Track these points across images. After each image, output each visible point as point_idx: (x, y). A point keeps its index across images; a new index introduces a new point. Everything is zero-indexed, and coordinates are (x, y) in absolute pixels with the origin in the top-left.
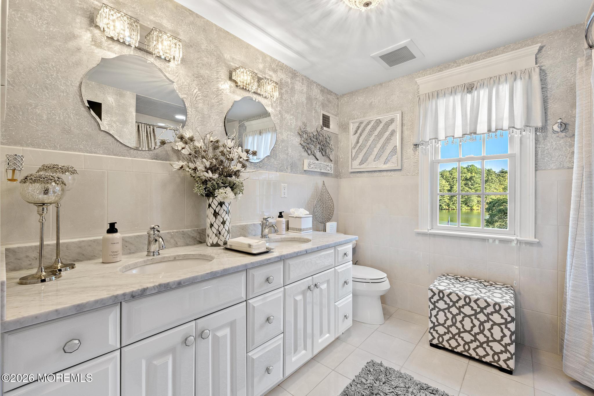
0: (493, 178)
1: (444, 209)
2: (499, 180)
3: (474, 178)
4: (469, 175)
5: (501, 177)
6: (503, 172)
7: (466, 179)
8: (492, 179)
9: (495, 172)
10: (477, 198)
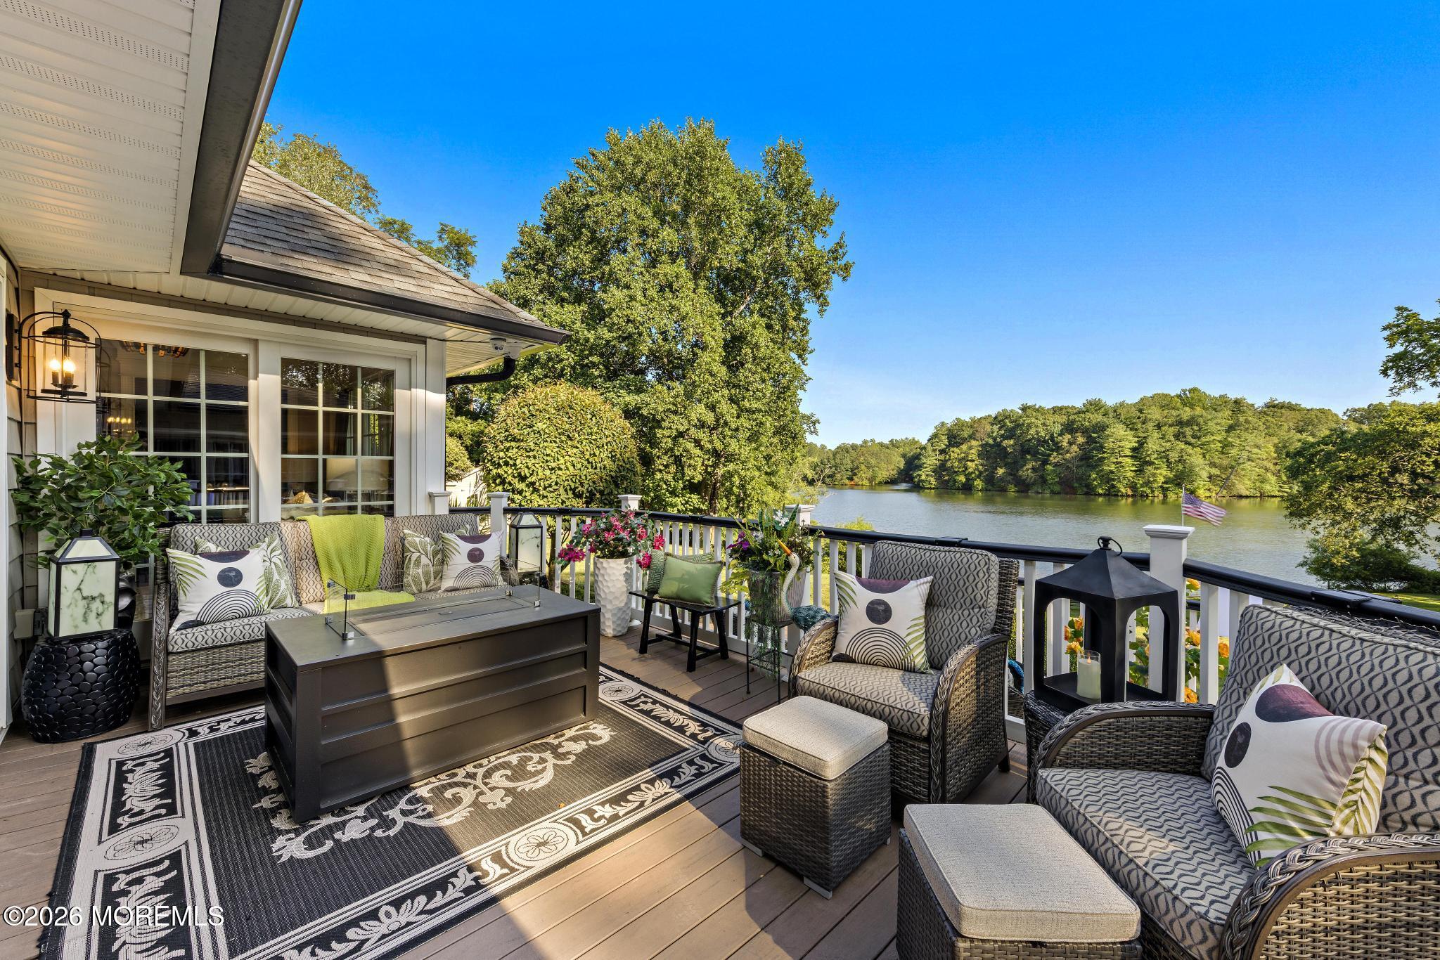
0: (1250, 419)
1: (1122, 496)
2: (1264, 424)
3: (1201, 420)
4: (1186, 413)
5: (1269, 418)
6: (1274, 407)
7: (1180, 423)
8: (1247, 421)
9: (1253, 405)
10: (1207, 468)
